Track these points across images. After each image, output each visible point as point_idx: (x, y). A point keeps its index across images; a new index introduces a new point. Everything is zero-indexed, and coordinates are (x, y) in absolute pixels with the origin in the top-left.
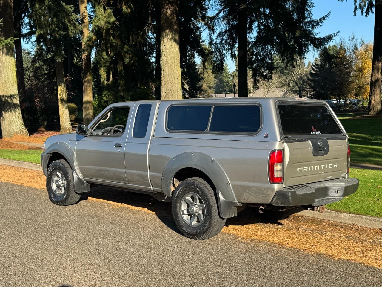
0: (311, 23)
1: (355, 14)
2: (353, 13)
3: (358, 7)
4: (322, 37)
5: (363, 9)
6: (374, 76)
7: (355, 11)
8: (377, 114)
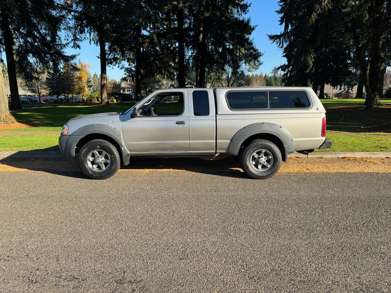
0: (60, 45)
1: (90, 44)
2: (89, 43)
3: (92, 39)
4: (69, 55)
5: (95, 41)
6: (102, 82)
7: (90, 42)
8: (106, 104)
